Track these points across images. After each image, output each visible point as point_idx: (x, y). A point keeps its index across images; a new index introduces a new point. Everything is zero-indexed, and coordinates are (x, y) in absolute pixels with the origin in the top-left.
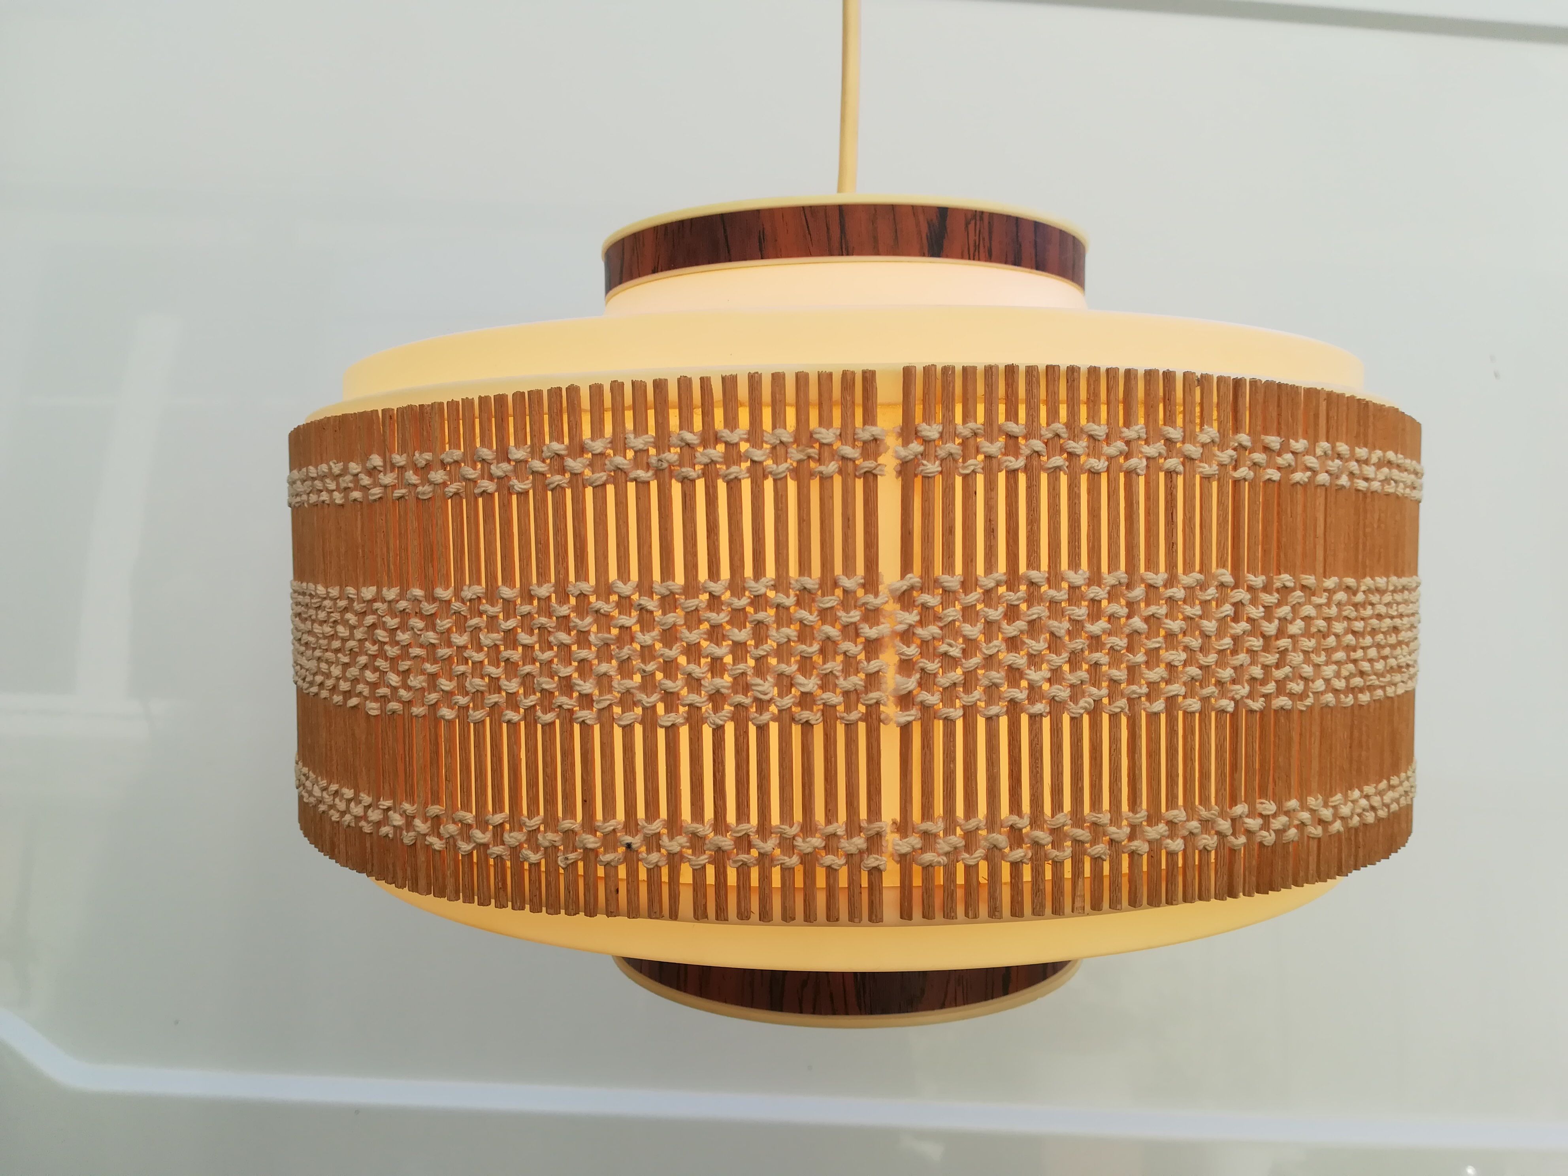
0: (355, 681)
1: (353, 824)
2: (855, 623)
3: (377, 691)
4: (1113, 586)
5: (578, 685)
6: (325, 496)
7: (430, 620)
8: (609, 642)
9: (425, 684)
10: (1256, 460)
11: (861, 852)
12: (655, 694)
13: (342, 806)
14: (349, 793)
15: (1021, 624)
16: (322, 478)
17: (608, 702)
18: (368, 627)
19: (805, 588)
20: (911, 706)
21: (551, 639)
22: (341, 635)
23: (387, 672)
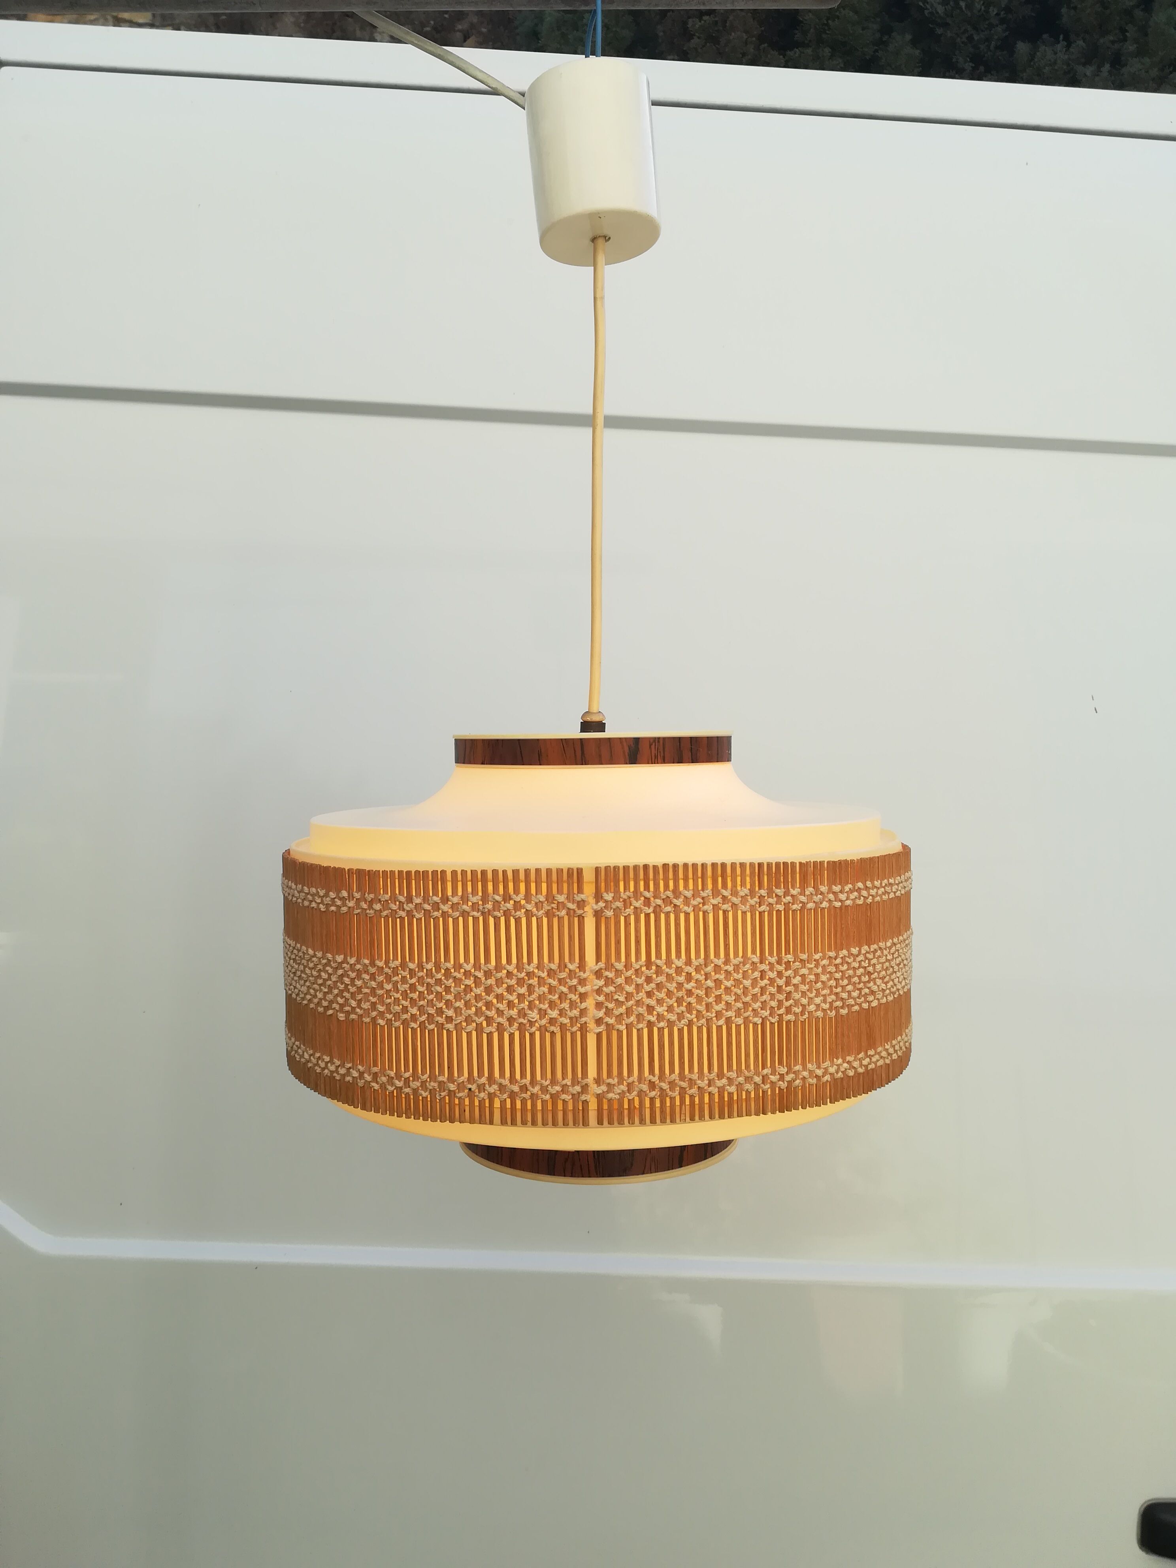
0: (331, 1002)
1: (329, 1075)
2: (575, 985)
3: (344, 1008)
4: (697, 966)
5: (446, 1012)
6: (314, 905)
7: (373, 977)
8: (460, 992)
9: (370, 1007)
10: (770, 902)
11: (579, 1093)
12: (482, 1017)
13: (323, 1065)
14: (327, 1059)
15: (653, 985)
16: (313, 895)
17: (460, 1021)
18: (339, 976)
19: (551, 969)
20: (601, 1024)
21: (433, 989)
22: (323, 977)
23: (349, 999)
